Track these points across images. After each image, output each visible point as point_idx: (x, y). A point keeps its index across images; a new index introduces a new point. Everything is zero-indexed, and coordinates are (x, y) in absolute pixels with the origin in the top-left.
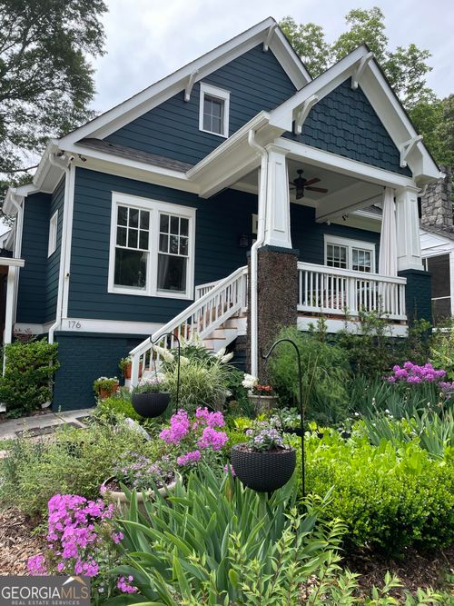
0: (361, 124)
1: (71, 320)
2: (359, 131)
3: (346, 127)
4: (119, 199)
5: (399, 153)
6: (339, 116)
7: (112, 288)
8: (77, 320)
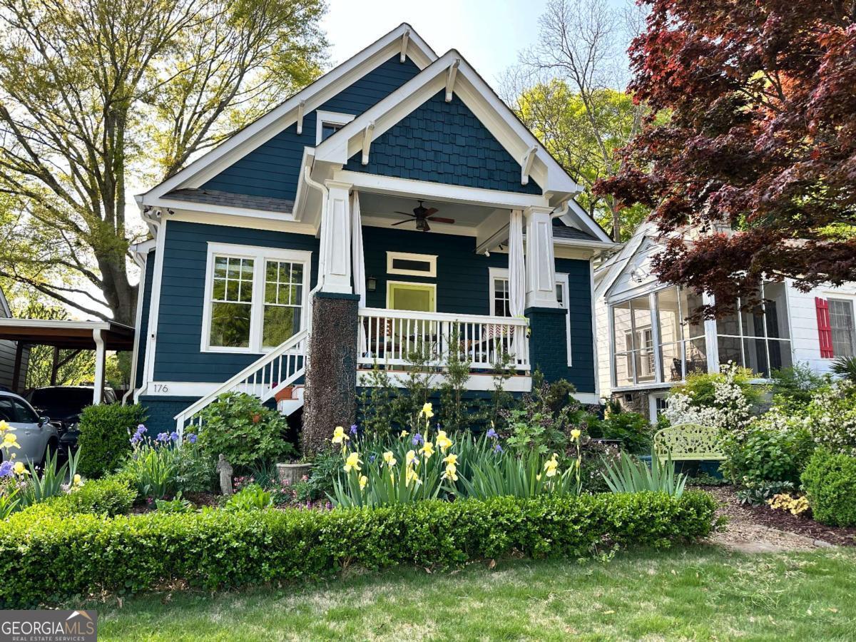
0: (461, 141)
1: (158, 383)
2: (456, 150)
3: (437, 147)
4: (215, 249)
5: (520, 168)
6: (426, 136)
7: (205, 347)
8: (164, 384)
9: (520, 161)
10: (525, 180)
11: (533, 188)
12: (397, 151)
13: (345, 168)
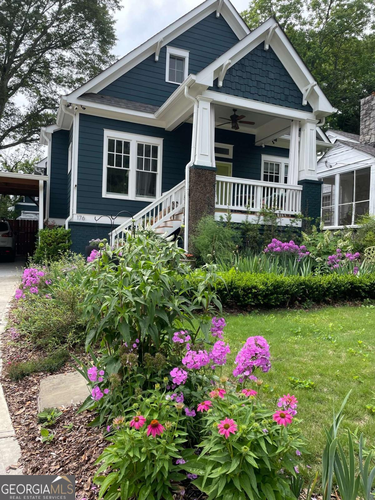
1: (79, 215)
4: (109, 134)
5: (302, 95)
7: (105, 194)
8: (83, 215)
9: (303, 91)
10: (305, 103)
11: (308, 108)
12: (237, 79)
13: (210, 88)
